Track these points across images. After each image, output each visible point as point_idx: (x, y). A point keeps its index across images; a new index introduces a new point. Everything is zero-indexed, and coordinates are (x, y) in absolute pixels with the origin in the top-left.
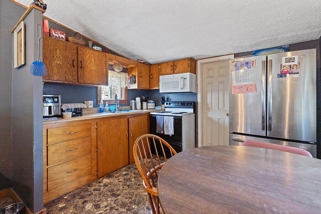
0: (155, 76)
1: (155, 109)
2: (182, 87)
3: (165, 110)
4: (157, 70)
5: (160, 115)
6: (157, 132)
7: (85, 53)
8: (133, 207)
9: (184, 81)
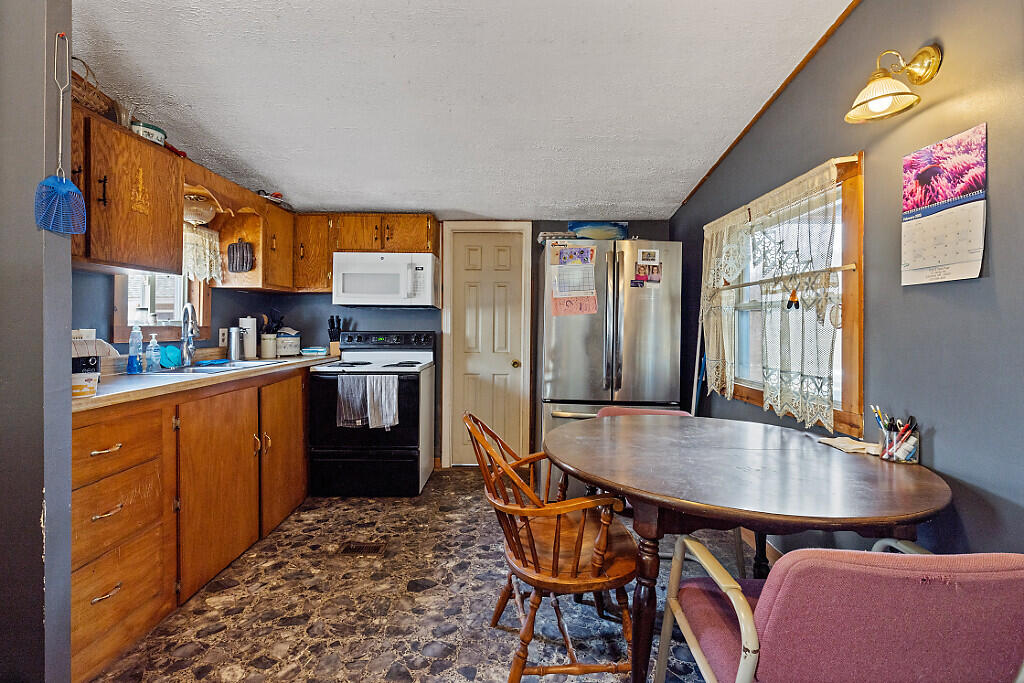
0: (314, 250)
1: (300, 355)
2: (410, 290)
3: (340, 357)
4: (323, 234)
5: (349, 373)
6: (340, 424)
7: (113, 146)
8: (376, 622)
9: (415, 276)
